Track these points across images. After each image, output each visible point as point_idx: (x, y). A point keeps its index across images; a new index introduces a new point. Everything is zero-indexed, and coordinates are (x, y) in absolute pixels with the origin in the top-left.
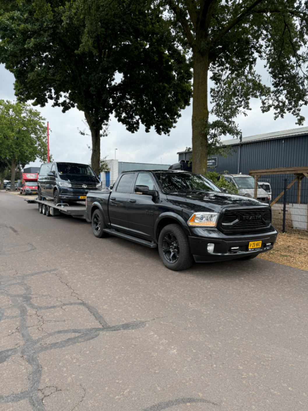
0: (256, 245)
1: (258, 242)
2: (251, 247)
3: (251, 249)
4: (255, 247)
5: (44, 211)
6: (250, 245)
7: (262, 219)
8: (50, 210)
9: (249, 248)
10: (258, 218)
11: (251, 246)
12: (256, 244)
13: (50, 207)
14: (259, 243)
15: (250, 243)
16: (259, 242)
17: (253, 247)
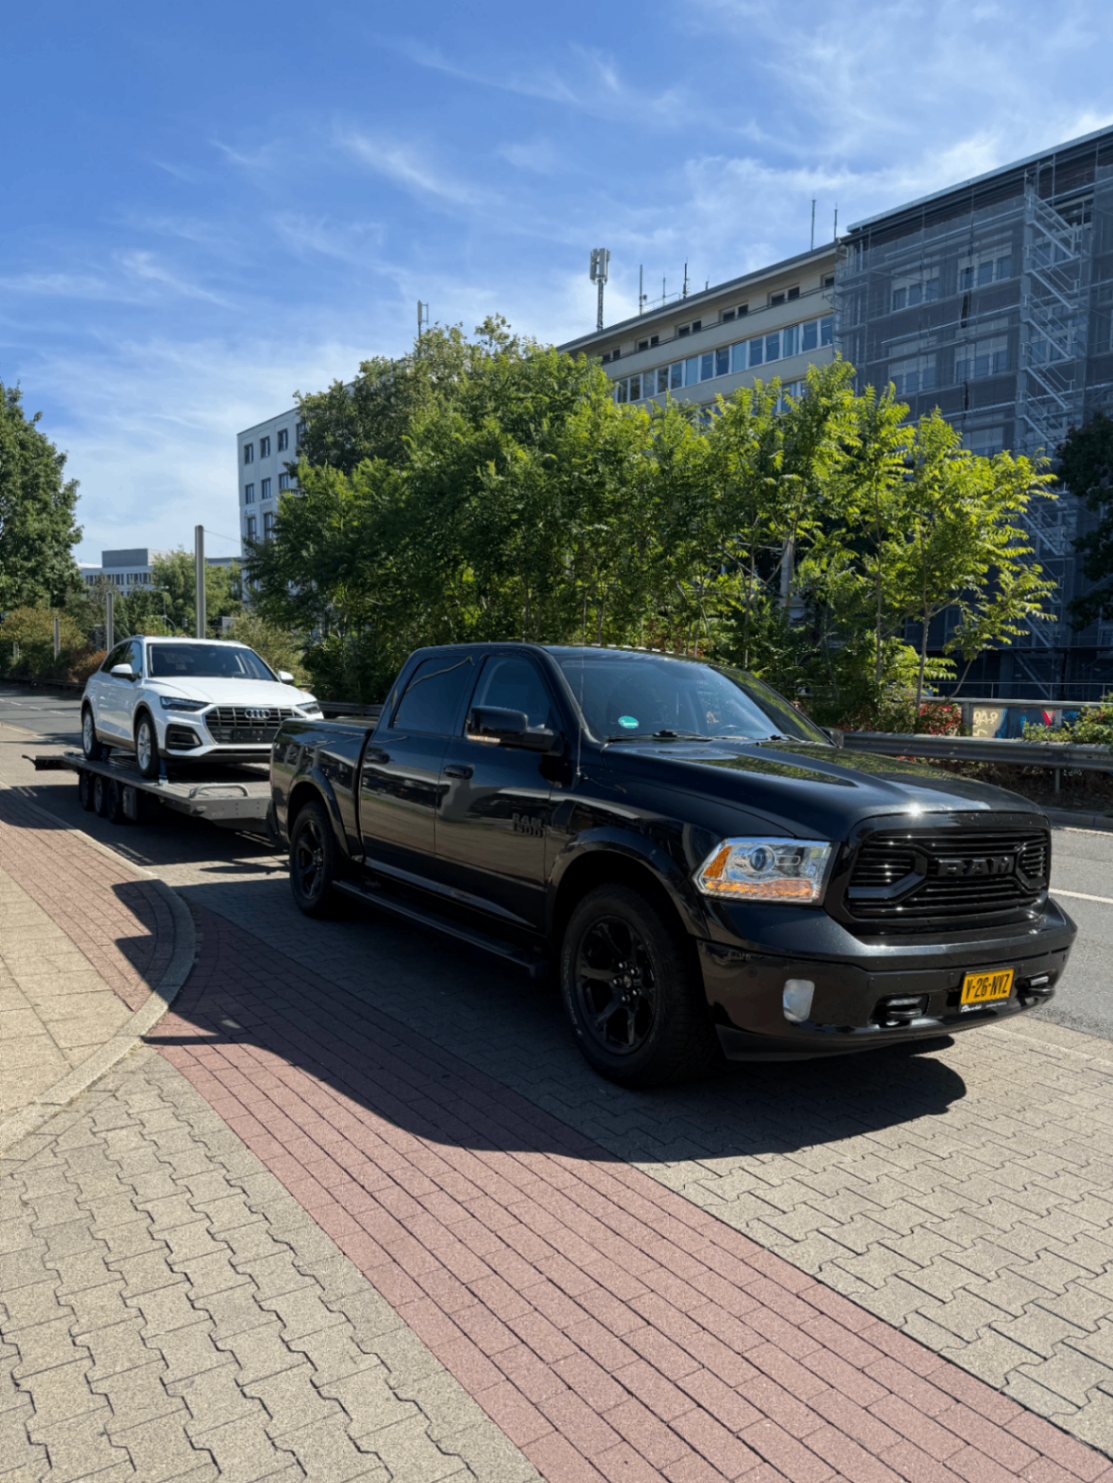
0: (989, 989)
1: (998, 974)
2: (972, 999)
3: (971, 1005)
4: (987, 997)
5: (98, 799)
6: (969, 990)
7: (1013, 874)
8: (125, 797)
9: (963, 1000)
10: (1000, 867)
11: (973, 992)
12: (991, 981)
13: (122, 786)
14: (1001, 978)
15: (967, 979)
16: (1005, 973)
17: (976, 996)
